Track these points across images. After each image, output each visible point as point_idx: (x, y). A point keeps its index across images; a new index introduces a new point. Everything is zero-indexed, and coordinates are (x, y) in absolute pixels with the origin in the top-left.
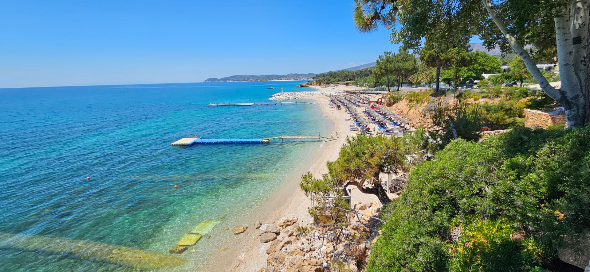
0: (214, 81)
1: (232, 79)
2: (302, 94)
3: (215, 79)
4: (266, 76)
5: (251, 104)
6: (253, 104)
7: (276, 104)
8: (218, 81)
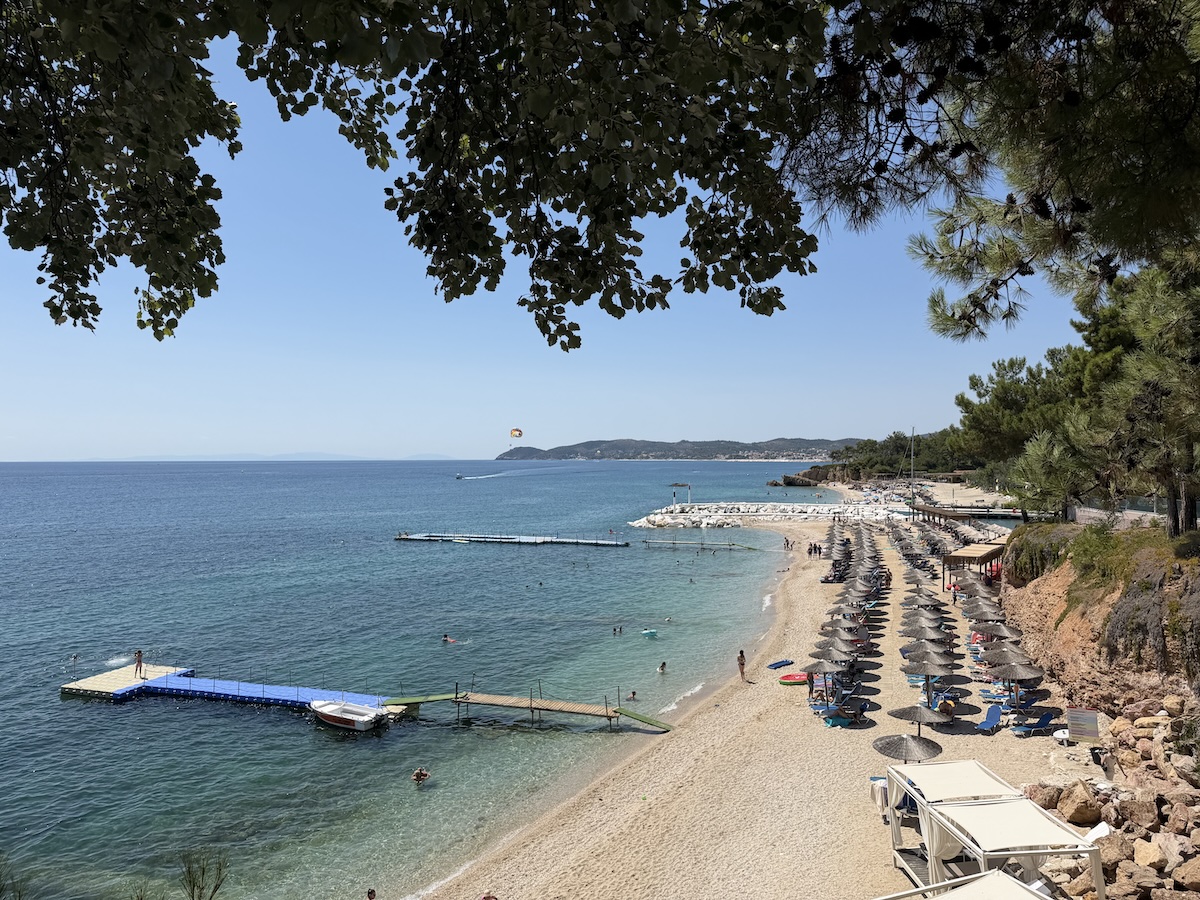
2: (761, 512)
4: (694, 443)
5: (540, 540)
6: (548, 539)
7: (627, 545)
8: (542, 457)
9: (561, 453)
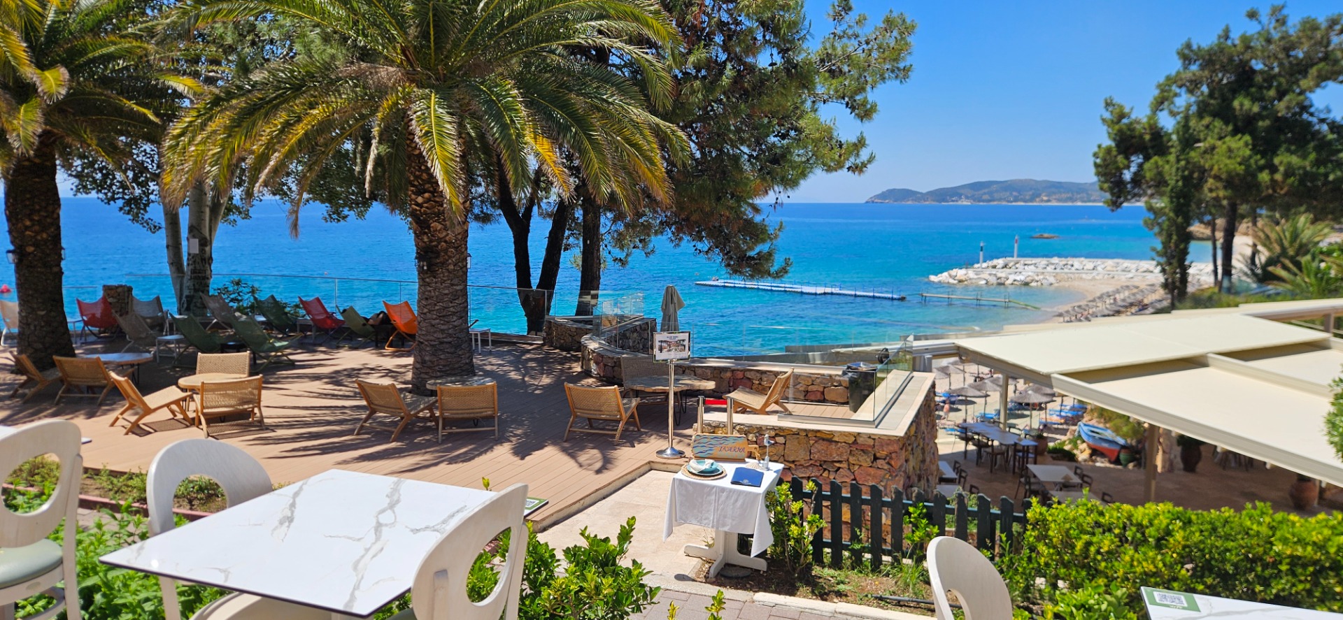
7: (903, 298)
8: (918, 200)
9: (942, 195)
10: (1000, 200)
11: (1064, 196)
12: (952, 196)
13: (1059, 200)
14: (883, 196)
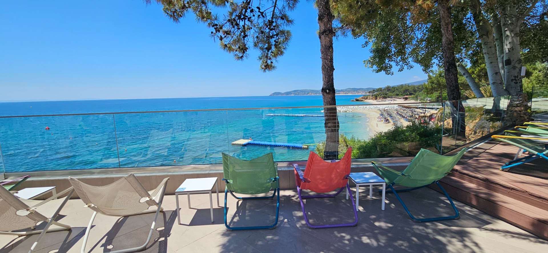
0: (278, 95)
1: (294, 93)
3: (279, 93)
8: (282, 95)
9: (287, 93)
10: (301, 94)
11: (314, 93)
12: (290, 93)
13: (313, 94)
14: (274, 94)
